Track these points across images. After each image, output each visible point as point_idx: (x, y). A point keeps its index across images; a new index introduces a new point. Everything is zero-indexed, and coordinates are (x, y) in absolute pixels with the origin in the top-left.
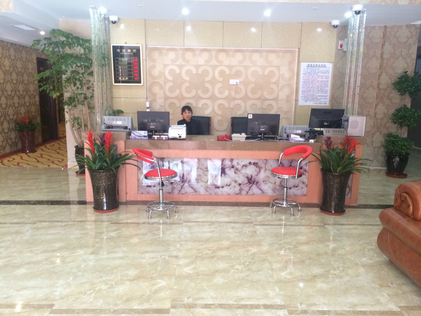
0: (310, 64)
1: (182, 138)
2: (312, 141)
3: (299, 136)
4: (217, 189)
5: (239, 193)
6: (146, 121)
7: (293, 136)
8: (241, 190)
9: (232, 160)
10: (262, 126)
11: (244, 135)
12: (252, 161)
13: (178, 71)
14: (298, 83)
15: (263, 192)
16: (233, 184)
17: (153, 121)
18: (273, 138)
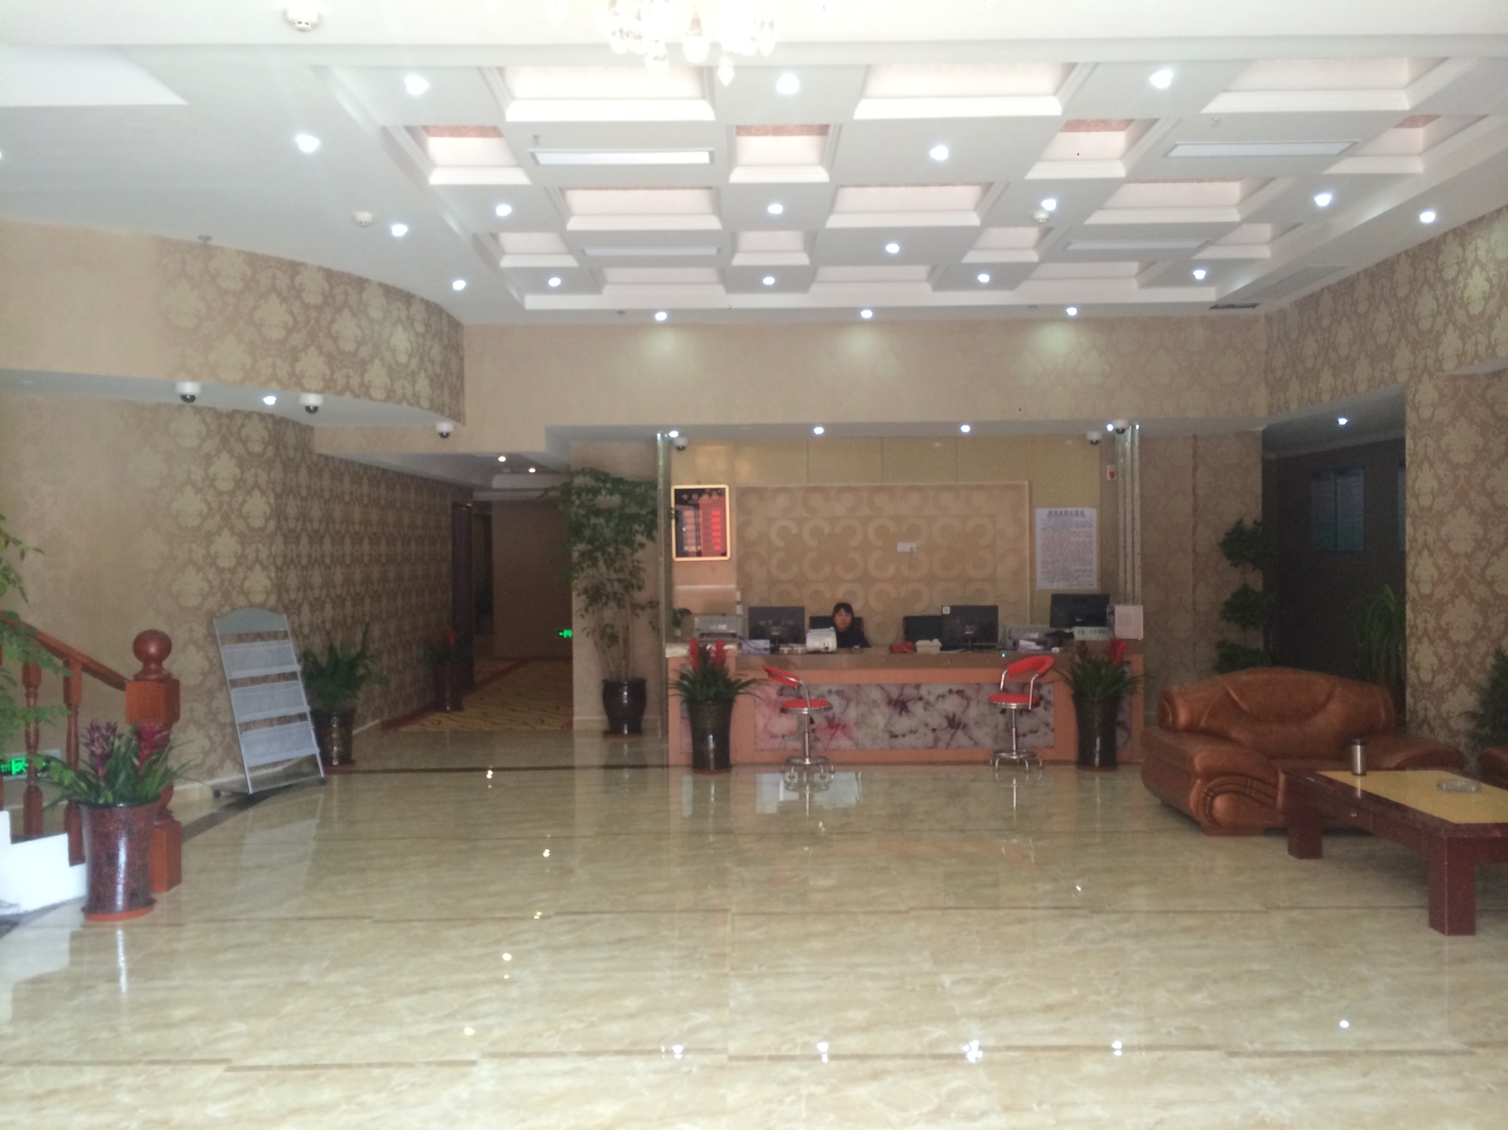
0: (1053, 510)
1: (830, 650)
2: (1056, 650)
3: (1034, 643)
4: (894, 740)
5: (935, 746)
6: (762, 623)
7: (1022, 643)
8: (936, 740)
9: (918, 687)
10: (968, 627)
11: (936, 642)
12: (955, 688)
13: (795, 530)
14: (1032, 546)
15: (976, 743)
16: (922, 730)
17: (776, 623)
18: (989, 647)
